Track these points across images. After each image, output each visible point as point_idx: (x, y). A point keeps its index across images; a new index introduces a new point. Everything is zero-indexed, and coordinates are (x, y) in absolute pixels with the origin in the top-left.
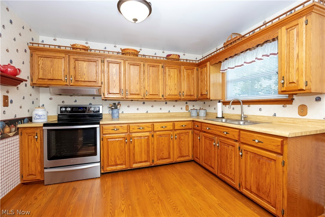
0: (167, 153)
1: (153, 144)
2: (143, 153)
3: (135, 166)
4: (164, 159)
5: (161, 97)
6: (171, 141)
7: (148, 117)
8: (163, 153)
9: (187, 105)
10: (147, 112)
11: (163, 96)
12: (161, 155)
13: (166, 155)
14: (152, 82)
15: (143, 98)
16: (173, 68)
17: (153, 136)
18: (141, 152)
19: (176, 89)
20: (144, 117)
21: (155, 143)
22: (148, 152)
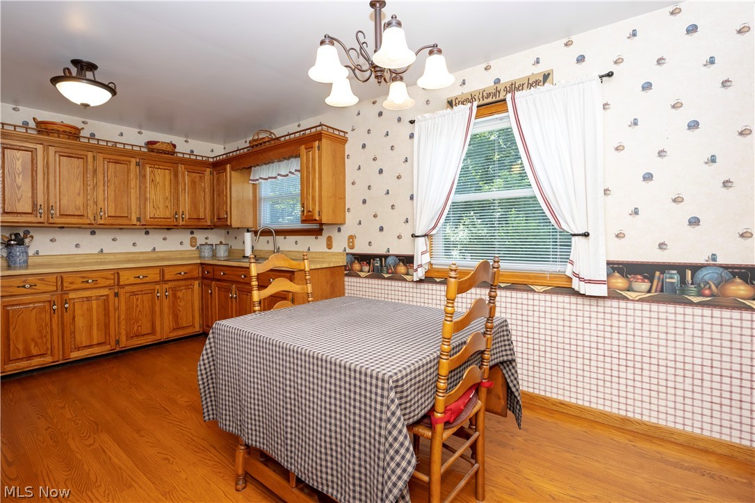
0: (149, 326)
1: (117, 309)
2: (95, 327)
3: (75, 355)
4: (143, 335)
5: (134, 222)
6: (158, 302)
7: (103, 260)
8: (139, 324)
9: (193, 236)
10: (102, 251)
11: (139, 219)
12: (136, 328)
13: (146, 328)
14: (113, 193)
15: (93, 222)
16: (160, 167)
17: (116, 295)
18: (91, 327)
19: (167, 207)
20: (94, 261)
21: (123, 307)
22: (107, 326)
